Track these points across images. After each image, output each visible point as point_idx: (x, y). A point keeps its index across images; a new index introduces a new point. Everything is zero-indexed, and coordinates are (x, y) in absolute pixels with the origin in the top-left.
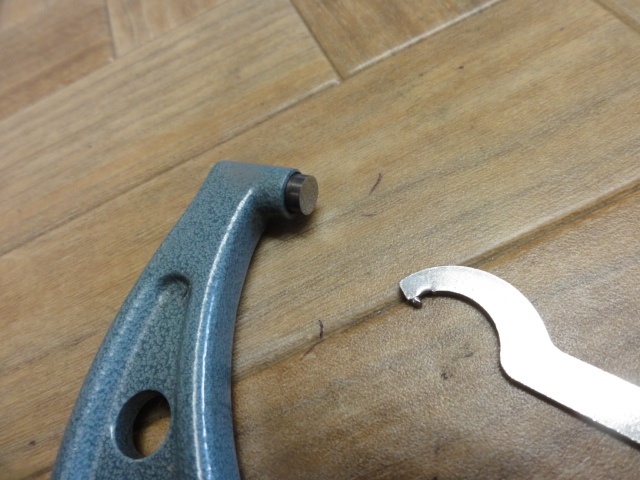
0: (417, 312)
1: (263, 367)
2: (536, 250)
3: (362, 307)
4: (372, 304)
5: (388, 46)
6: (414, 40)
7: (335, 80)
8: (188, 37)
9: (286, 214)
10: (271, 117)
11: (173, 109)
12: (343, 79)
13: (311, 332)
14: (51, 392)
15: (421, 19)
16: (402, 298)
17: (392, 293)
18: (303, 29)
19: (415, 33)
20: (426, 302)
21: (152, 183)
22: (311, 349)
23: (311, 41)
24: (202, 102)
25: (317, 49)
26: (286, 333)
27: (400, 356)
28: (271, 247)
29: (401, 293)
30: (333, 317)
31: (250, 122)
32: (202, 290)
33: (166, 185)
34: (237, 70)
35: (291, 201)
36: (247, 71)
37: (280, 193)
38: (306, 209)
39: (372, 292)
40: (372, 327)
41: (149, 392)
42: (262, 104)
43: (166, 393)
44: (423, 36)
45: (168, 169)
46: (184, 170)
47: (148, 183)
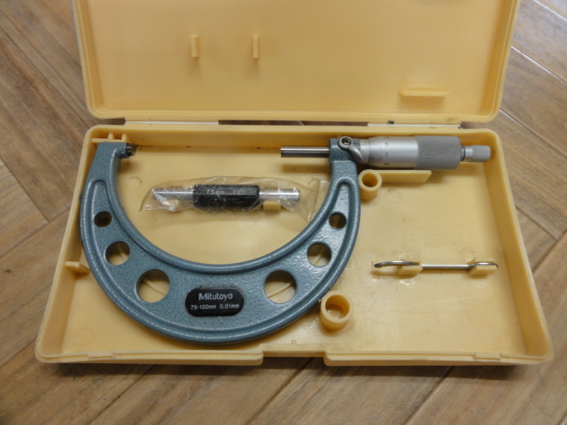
7: (45, 222)
12: (49, 222)
23: (31, 202)
25: (35, 208)
32: (109, 182)
37: (125, 151)
43: (108, 211)
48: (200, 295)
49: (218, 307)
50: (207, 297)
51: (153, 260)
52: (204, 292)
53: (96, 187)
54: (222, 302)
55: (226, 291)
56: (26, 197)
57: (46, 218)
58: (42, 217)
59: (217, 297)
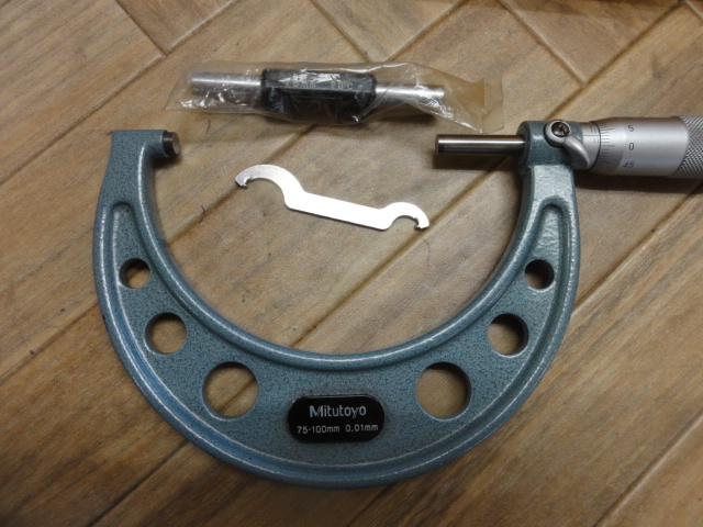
0: (247, 191)
1: (180, 236)
2: (292, 150)
3: (221, 194)
4: (225, 192)
5: (189, 27)
6: (203, 22)
7: (159, 55)
8: (18, 18)
9: (167, 156)
10: (124, 88)
11: (41, 87)
12: (167, 53)
13: (199, 212)
14: (58, 284)
15: (204, 4)
16: (238, 186)
17: (232, 184)
18: (122, 11)
19: (203, 16)
20: (250, 185)
21: (56, 146)
22: (201, 221)
23: (131, 21)
24: (63, 81)
25: (138, 30)
26: (186, 216)
27: (244, 212)
28: (160, 173)
29: (237, 183)
30: (207, 203)
31: (111, 92)
32: (139, 206)
33: (68, 147)
34: (80, 50)
35: (168, 147)
36: (91, 50)
37: (161, 147)
38: (176, 150)
39: (223, 187)
40: (228, 202)
41: (130, 260)
42: (114, 78)
43: (141, 258)
44: (208, 18)
45: (62, 136)
46: (77, 134)
47: (51, 148)
48: (312, 408)
49: (343, 428)
50: (323, 411)
51: (228, 347)
52: (317, 402)
53: (117, 216)
54: (350, 420)
55: (354, 401)
56: (120, 11)
57: (160, 48)
58: (153, 47)
59: (340, 411)
